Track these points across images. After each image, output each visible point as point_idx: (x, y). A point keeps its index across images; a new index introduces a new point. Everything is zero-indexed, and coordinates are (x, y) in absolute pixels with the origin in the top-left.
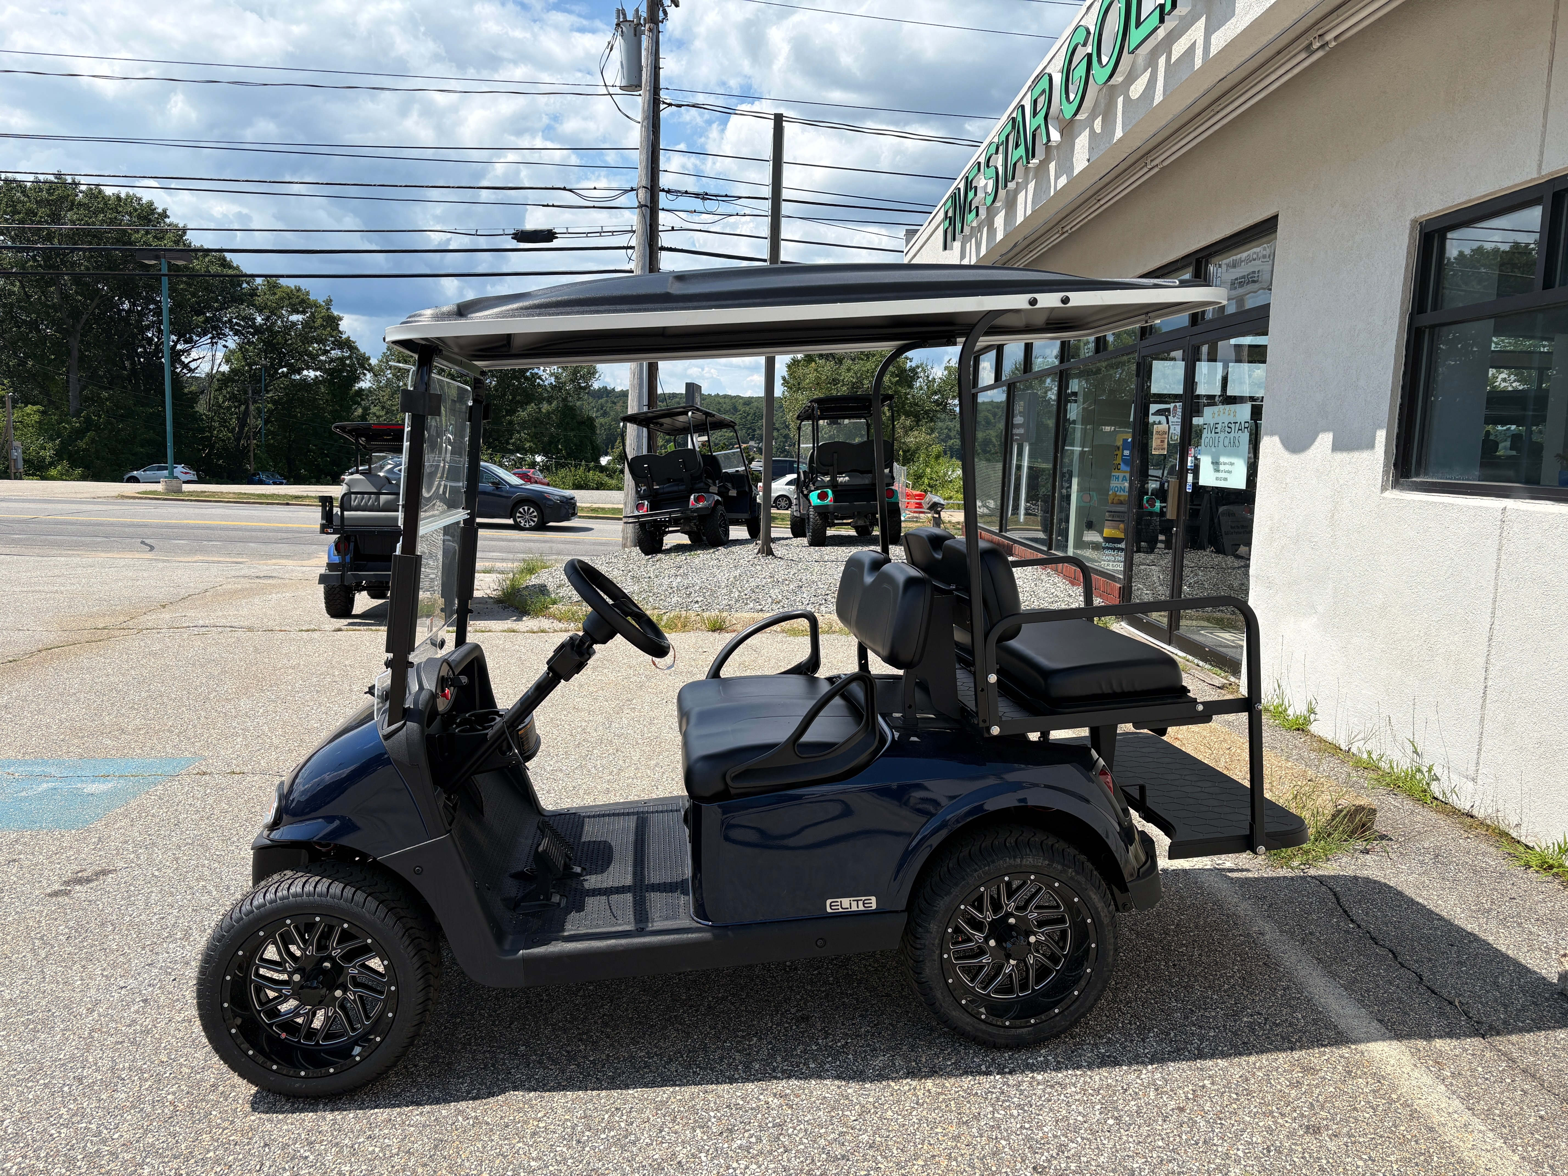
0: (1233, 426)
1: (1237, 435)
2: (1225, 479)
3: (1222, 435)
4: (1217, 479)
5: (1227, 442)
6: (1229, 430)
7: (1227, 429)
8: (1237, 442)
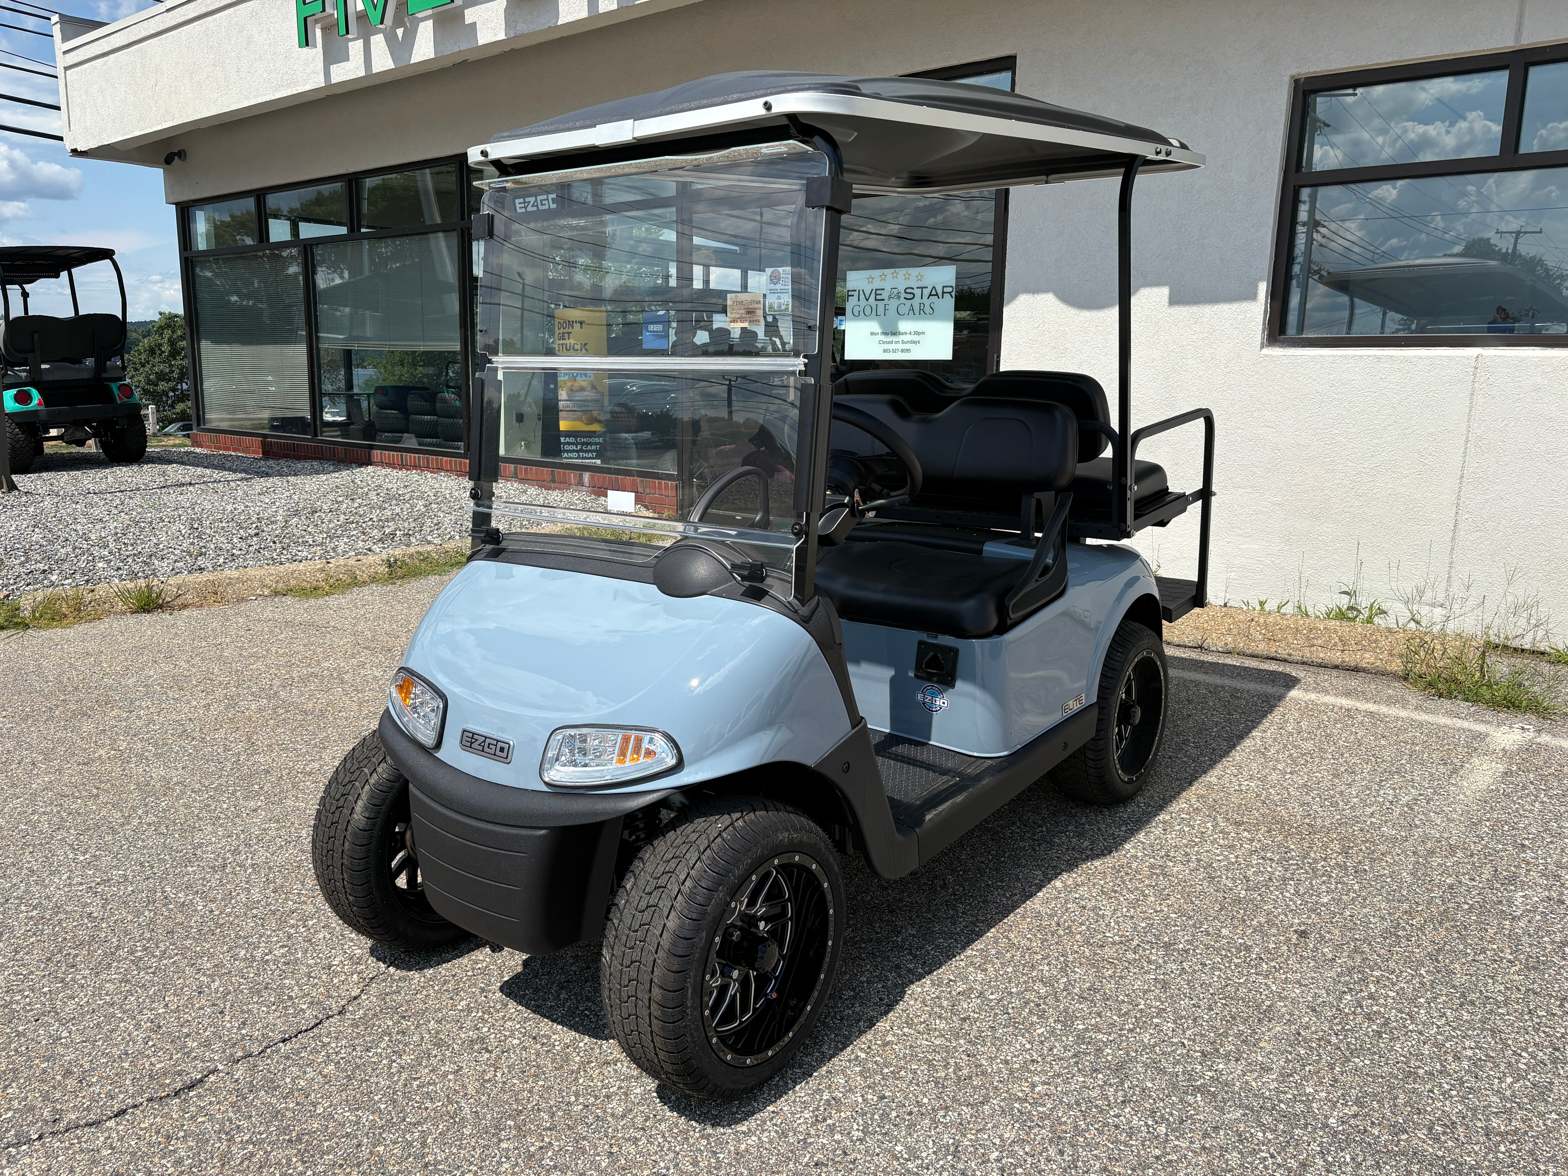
0: (918, 292)
1: (927, 302)
2: (908, 351)
3: (894, 303)
4: (885, 351)
5: (904, 309)
6: (911, 296)
7: (903, 295)
8: (927, 309)
